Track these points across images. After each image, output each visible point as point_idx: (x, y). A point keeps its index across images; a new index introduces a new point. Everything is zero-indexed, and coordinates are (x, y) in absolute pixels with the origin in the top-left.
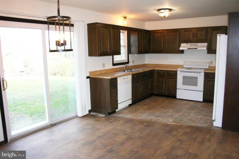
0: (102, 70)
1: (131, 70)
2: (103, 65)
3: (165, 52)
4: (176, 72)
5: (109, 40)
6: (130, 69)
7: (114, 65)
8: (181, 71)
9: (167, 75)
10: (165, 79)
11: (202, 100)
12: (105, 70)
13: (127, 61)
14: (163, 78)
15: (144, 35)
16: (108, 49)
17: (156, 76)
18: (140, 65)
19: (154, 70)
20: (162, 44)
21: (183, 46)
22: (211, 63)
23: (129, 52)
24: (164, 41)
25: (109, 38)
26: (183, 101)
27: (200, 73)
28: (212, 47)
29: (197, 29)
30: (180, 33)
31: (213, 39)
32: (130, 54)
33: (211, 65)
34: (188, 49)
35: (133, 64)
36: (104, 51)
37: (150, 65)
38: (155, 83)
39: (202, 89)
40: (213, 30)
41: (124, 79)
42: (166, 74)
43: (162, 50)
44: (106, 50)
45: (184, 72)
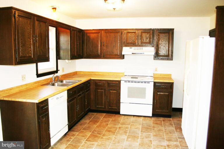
0: (22, 86)
1: (62, 82)
2: (23, 77)
3: (102, 56)
4: (119, 82)
5: (33, 39)
6: (60, 80)
7: (39, 76)
8: (126, 81)
9: (108, 86)
10: (105, 92)
11: (151, 115)
12: (26, 85)
13: (55, 69)
14: (102, 89)
15: (77, 35)
16: (31, 54)
17: (92, 87)
18: (71, 73)
19: (90, 80)
20: (99, 47)
21: (126, 51)
22: (156, 70)
23: (58, 57)
24: (101, 43)
25: (33, 36)
26: (129, 117)
27: (149, 83)
28: (160, 53)
29: (142, 31)
30: (122, 34)
31: (160, 43)
32: (59, 59)
33: (155, 73)
34: (132, 53)
35: (62, 72)
36: (24, 57)
37: (83, 73)
38: (92, 97)
39: (151, 102)
40: (160, 33)
41: (57, 98)
42: (106, 85)
43: (99, 54)
44: (27, 55)
45: (129, 82)
